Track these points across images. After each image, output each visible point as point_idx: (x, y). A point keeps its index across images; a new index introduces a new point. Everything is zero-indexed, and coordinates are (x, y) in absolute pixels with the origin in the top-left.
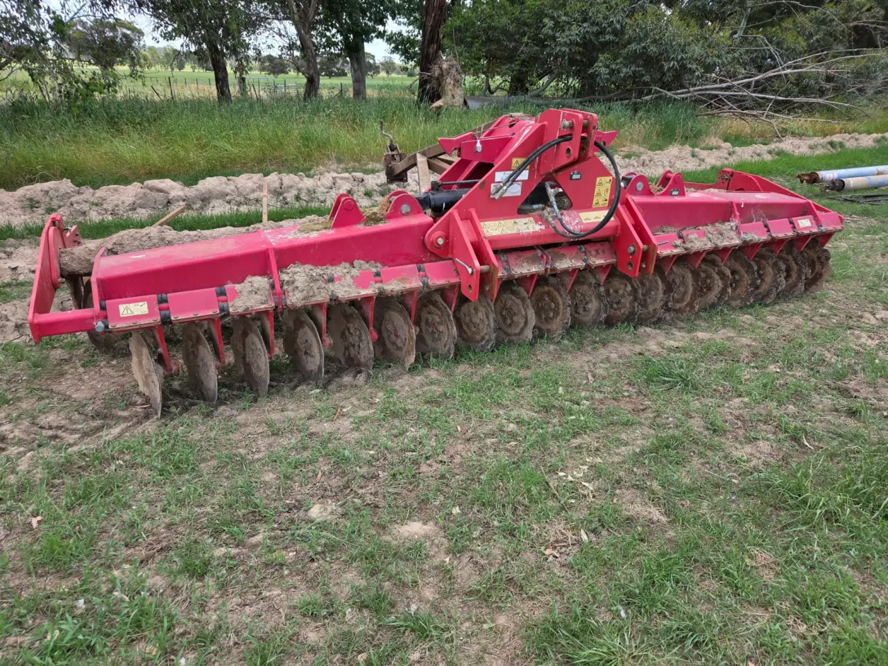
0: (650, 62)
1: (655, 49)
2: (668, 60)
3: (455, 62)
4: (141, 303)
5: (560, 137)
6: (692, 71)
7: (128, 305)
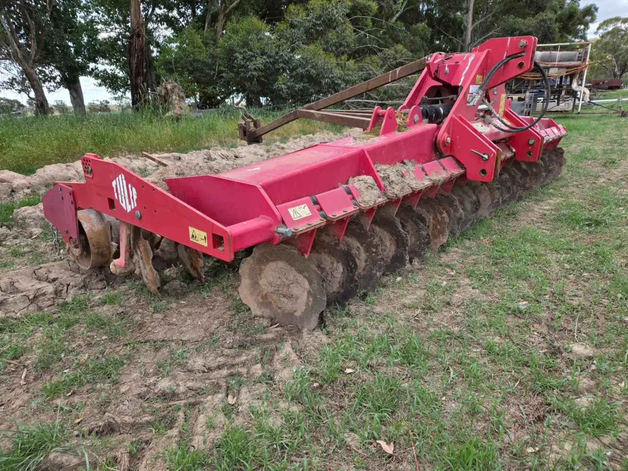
0: (311, 79)
1: (314, 72)
2: (323, 78)
3: (176, 84)
4: (303, 206)
5: (508, 57)
6: (339, 85)
7: (294, 208)
